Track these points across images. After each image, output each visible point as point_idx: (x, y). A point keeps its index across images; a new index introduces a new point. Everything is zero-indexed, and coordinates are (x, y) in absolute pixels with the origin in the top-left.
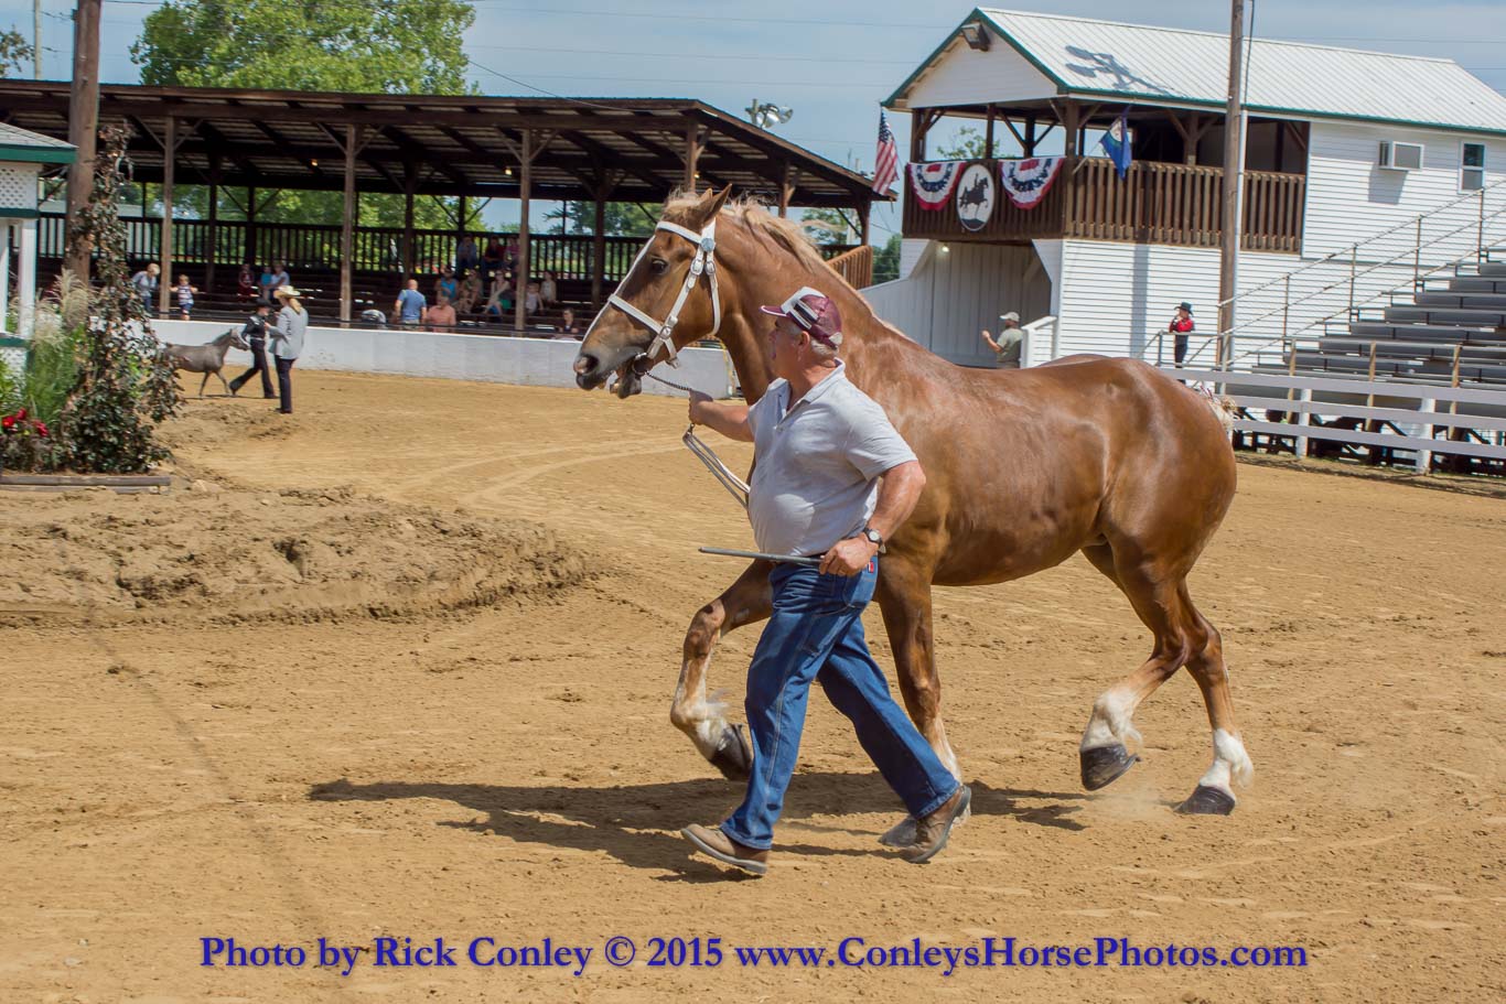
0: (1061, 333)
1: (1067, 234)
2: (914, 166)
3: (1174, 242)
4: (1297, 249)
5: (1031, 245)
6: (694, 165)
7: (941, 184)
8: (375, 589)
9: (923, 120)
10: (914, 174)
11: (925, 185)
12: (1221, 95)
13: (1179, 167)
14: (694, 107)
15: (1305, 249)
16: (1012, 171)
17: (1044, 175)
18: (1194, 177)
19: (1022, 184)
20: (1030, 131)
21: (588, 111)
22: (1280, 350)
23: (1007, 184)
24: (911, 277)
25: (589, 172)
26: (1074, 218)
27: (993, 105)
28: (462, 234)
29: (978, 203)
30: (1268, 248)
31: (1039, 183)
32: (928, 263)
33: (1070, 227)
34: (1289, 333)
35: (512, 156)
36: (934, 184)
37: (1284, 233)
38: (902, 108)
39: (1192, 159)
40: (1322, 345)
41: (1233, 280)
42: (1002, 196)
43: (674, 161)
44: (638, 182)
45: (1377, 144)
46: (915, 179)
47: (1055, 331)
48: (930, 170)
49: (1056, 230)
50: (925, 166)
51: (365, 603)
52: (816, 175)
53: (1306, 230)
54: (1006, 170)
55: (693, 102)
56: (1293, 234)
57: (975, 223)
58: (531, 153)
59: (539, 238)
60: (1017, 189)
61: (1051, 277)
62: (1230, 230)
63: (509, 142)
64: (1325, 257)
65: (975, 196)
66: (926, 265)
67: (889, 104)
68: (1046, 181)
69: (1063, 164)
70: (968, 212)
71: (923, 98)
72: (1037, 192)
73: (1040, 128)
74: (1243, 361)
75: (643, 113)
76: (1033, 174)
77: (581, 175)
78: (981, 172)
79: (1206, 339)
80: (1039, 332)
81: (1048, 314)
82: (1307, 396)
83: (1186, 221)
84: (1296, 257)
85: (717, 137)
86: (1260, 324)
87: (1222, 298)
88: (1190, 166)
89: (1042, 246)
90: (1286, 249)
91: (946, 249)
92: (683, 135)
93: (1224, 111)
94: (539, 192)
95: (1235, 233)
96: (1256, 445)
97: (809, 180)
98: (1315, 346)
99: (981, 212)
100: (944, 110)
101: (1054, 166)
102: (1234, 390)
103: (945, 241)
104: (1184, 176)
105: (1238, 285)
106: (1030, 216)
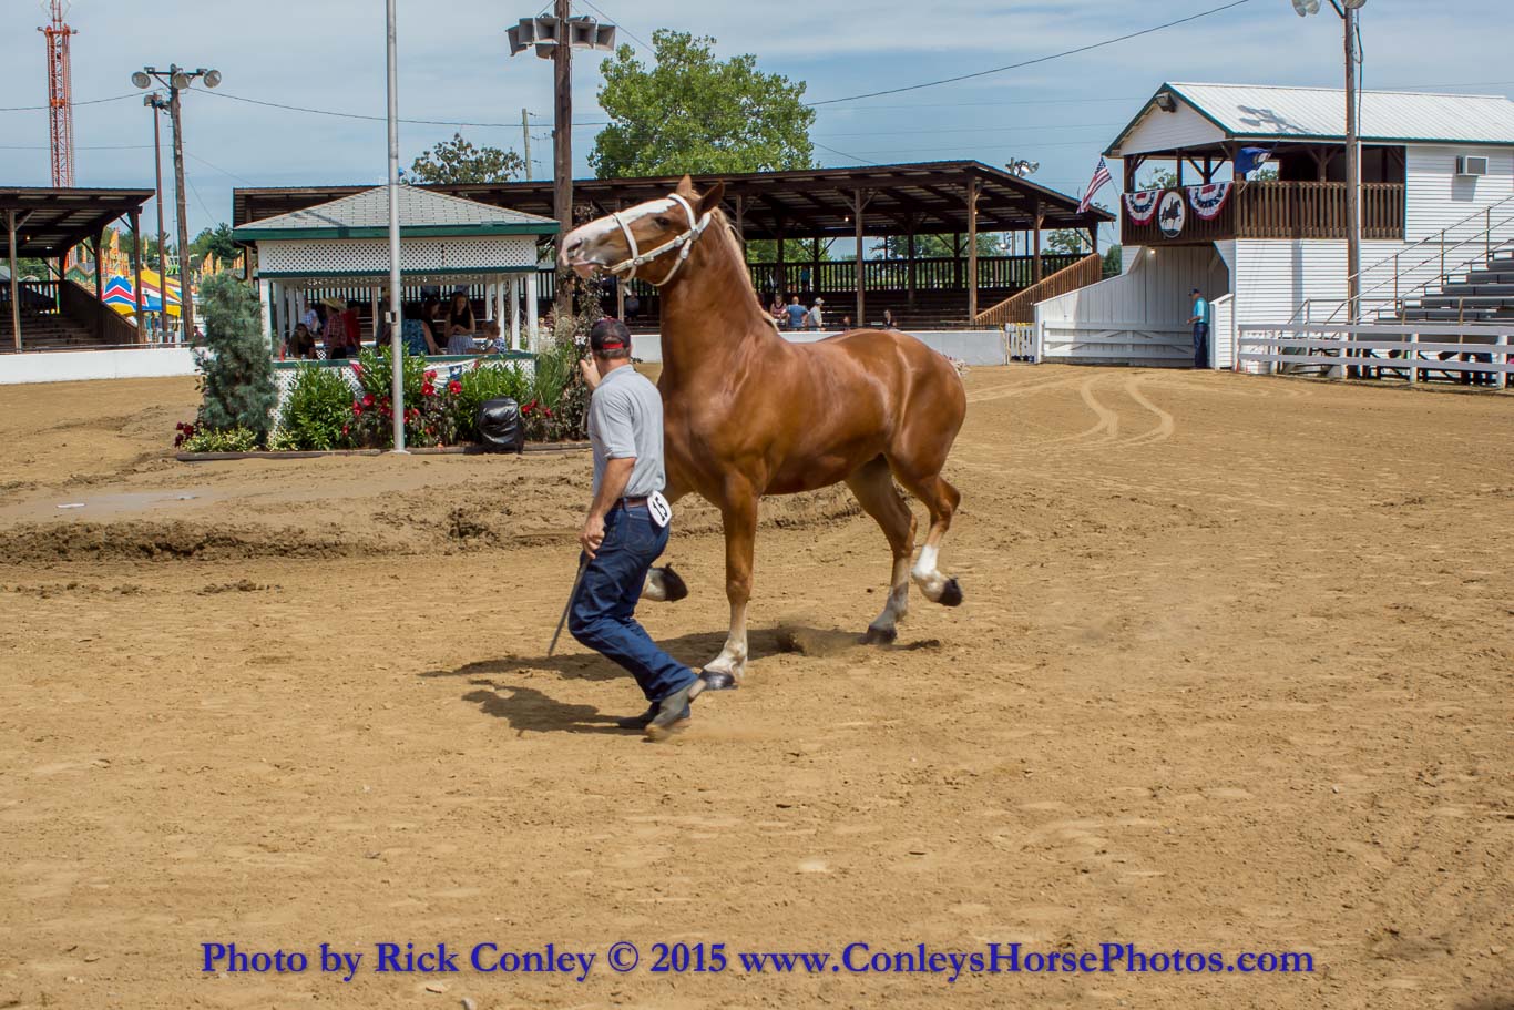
0: (1237, 305)
1: (1238, 236)
2: (1128, 195)
3: (1314, 237)
4: (1401, 236)
5: (1213, 245)
6: (974, 205)
7: (1147, 207)
8: (779, 508)
9: (1132, 163)
10: (1128, 202)
11: (1135, 208)
12: (1342, 132)
13: (1315, 184)
14: (972, 165)
15: (1407, 235)
16: (1197, 194)
17: (1220, 195)
18: (1325, 190)
19: (1204, 202)
20: (1207, 166)
21: (899, 173)
22: (1394, 308)
23: (1194, 203)
24: (1130, 272)
25: (901, 215)
26: (1242, 224)
27: (1180, 149)
28: (817, 264)
29: (1174, 219)
30: (1381, 237)
31: (1217, 201)
32: (1141, 263)
33: (1240, 231)
34: (1399, 295)
35: (848, 207)
36: (1142, 207)
37: (1392, 226)
38: (1117, 156)
39: (1323, 178)
40: (1422, 301)
41: (1357, 260)
42: (1190, 211)
43: (960, 204)
44: (936, 220)
45: (1455, 159)
46: (1129, 204)
47: (1233, 303)
48: (1139, 197)
49: (1230, 233)
50: (1135, 195)
51: (773, 517)
52: (1060, 207)
53: (1407, 222)
54: (1192, 195)
55: (971, 161)
56: (1398, 225)
57: (1173, 232)
58: (862, 205)
59: (871, 263)
60: (1201, 206)
61: (1229, 266)
62: (1353, 226)
63: (845, 199)
64: (1421, 240)
65: (1172, 213)
66: (1140, 263)
67: (1108, 153)
68: (1222, 199)
69: (1232, 187)
70: (1167, 225)
71: (1132, 148)
72: (1216, 207)
73: (1214, 164)
74: (1367, 316)
75: (936, 173)
76: (1213, 195)
77: (896, 218)
78: (1175, 197)
79: (1340, 303)
80: (1224, 305)
81: (1228, 292)
82: (1415, 339)
83: (1322, 221)
84: (1402, 242)
85: (989, 185)
86: (1378, 290)
87: (1350, 274)
88: (1323, 183)
89: (1221, 245)
90: (1394, 237)
91: (1153, 252)
92: (966, 185)
93: (1344, 142)
94: (867, 232)
95: (1356, 228)
96: (1380, 376)
97: (1053, 210)
98: (1418, 303)
99: (1177, 224)
100: (1146, 155)
101: (1226, 188)
102: (1362, 337)
103: (1152, 246)
104: (1318, 190)
105: (1362, 264)
106: (1211, 225)
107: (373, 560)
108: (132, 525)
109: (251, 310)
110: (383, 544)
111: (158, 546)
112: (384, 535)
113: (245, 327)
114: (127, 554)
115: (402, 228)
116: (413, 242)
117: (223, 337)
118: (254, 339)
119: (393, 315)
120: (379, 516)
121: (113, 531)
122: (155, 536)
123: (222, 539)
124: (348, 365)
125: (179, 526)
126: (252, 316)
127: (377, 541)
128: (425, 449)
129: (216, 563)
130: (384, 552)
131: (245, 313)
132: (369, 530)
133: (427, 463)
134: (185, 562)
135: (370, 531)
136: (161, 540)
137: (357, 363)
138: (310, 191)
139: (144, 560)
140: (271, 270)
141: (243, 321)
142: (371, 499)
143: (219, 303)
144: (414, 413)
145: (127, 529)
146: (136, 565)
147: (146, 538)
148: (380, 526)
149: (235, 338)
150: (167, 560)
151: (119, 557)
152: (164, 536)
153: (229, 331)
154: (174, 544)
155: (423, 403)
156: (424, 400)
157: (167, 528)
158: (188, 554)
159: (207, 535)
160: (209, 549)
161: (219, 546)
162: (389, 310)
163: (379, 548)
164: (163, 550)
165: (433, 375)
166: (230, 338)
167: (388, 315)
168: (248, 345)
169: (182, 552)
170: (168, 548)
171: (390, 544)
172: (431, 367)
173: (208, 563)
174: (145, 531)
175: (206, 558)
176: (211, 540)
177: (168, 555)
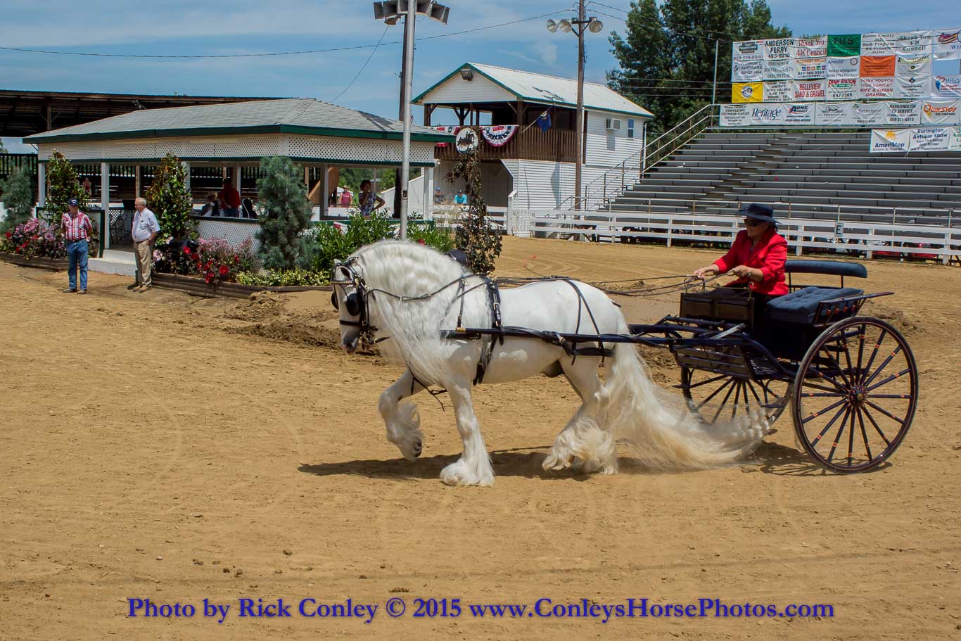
1: (520, 157)
5: (499, 162)
9: (429, 109)
15: (587, 161)
16: (488, 131)
17: (508, 132)
19: (494, 136)
22: (604, 203)
23: (486, 136)
26: (522, 151)
29: (469, 144)
31: (505, 136)
34: (606, 196)
38: (420, 103)
41: (580, 175)
42: (483, 141)
45: (605, 119)
49: (514, 156)
50: (435, 128)
53: (587, 154)
54: (485, 131)
57: (467, 152)
60: (492, 138)
61: (513, 175)
62: (580, 156)
65: (467, 141)
67: (415, 101)
69: (518, 129)
71: (429, 99)
72: (503, 140)
76: (501, 132)
78: (469, 131)
81: (513, 190)
93: (576, 108)
100: (435, 105)
101: (513, 129)
106: (499, 150)
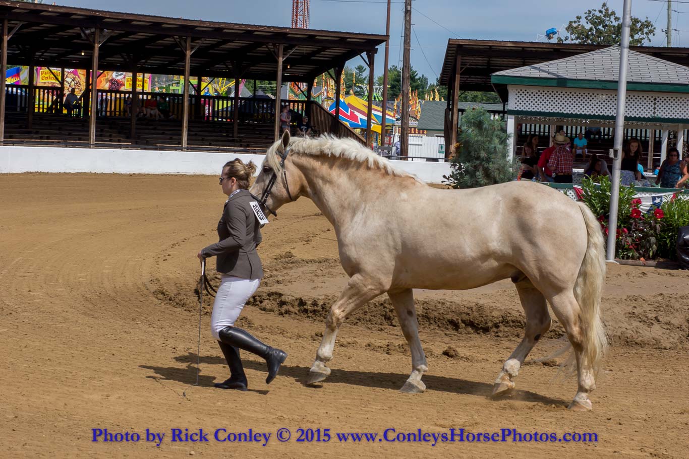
107: (634, 351)
108: (443, 303)
109: (500, 138)
110: (640, 339)
111: (463, 321)
112: (641, 331)
113: (495, 151)
114: (438, 326)
115: (628, 82)
116: (636, 94)
117: (478, 158)
118: (501, 162)
119: (616, 152)
120: (632, 315)
121: (429, 306)
122: (461, 313)
123: (513, 322)
124: (571, 188)
125: (480, 308)
126: (501, 144)
127: (635, 336)
128: (630, 261)
129: (510, 340)
130: (641, 344)
131: (497, 141)
132: (625, 325)
133: (644, 274)
134: (484, 336)
135: (628, 327)
136: (466, 317)
137: (580, 187)
138: (509, 45)
139: (451, 332)
140: (518, 108)
141: (495, 147)
142: (621, 300)
143: (476, 132)
144: (624, 231)
145: (440, 306)
146: (446, 334)
147: (453, 314)
148: (635, 324)
149: (488, 160)
150: (469, 333)
151: (432, 327)
152: (468, 314)
153: (483, 155)
154: (476, 321)
155: (631, 224)
156: (632, 221)
157: (471, 309)
158: (486, 330)
159: (502, 316)
160: (502, 328)
161: (510, 326)
162: (612, 148)
163: (638, 341)
164: (467, 325)
165: (639, 201)
166: (483, 160)
167: (611, 151)
168: (496, 166)
169: (481, 328)
170: (471, 324)
171: (646, 339)
172: (638, 196)
173: (502, 339)
174: (454, 310)
175: (500, 335)
176: (505, 322)
177: (470, 329)
